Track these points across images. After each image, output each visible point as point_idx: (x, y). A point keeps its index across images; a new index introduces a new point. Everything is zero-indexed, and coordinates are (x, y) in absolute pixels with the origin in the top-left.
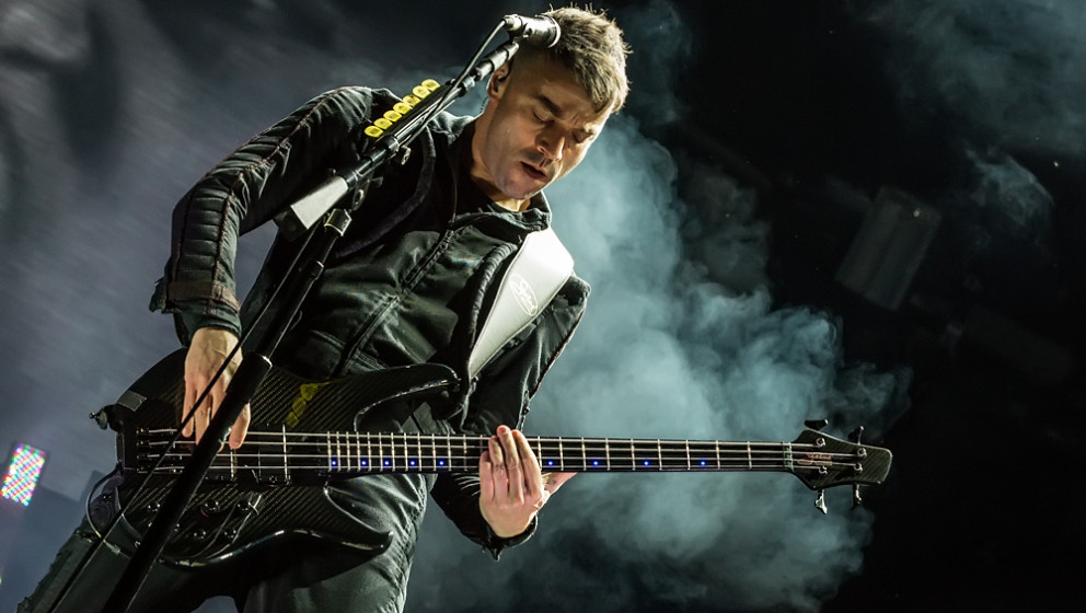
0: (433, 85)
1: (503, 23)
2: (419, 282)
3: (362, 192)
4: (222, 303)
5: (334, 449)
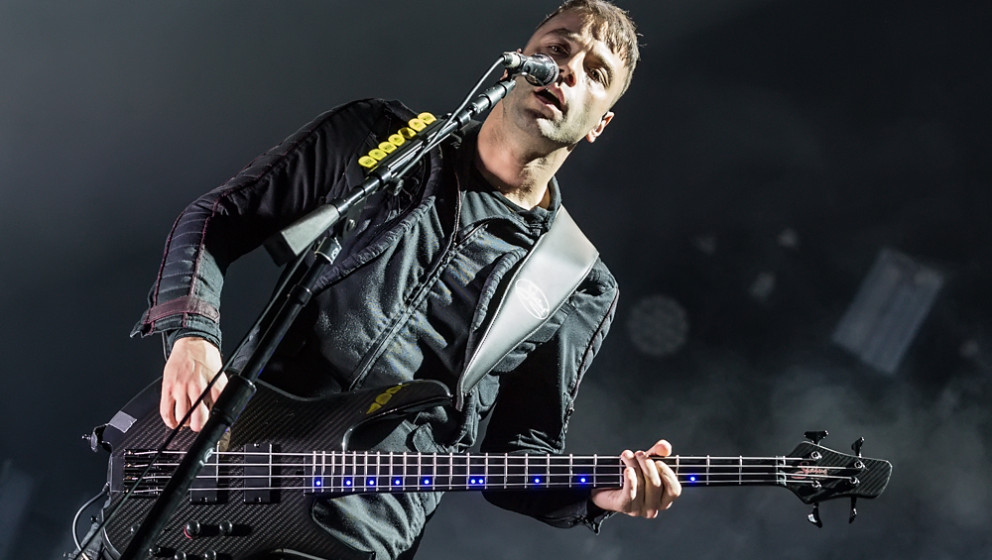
0: (429, 118)
1: (502, 59)
3: (352, 221)
4: (198, 314)
5: (319, 469)
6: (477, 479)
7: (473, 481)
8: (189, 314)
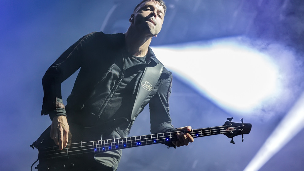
2: (117, 89)
4: (59, 108)
5: (95, 146)
6: (138, 143)
7: (137, 144)
8: (57, 108)
